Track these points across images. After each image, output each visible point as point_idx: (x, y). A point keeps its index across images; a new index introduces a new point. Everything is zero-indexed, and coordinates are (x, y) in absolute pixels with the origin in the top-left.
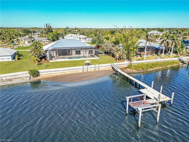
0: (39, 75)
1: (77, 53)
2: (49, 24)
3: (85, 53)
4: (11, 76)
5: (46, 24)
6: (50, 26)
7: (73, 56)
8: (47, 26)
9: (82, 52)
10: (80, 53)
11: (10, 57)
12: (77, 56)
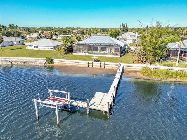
0: (53, 63)
1: (102, 50)
2: (126, 23)
3: (110, 50)
4: (35, 59)
5: (122, 24)
6: (126, 26)
7: (98, 52)
8: (122, 25)
9: (107, 49)
10: (105, 50)
11: (53, 48)
12: (102, 52)
